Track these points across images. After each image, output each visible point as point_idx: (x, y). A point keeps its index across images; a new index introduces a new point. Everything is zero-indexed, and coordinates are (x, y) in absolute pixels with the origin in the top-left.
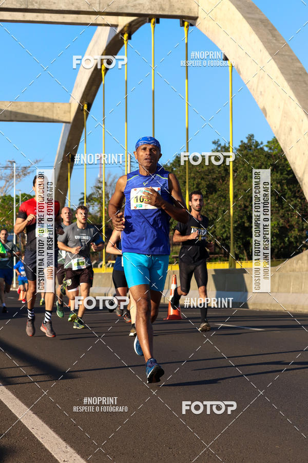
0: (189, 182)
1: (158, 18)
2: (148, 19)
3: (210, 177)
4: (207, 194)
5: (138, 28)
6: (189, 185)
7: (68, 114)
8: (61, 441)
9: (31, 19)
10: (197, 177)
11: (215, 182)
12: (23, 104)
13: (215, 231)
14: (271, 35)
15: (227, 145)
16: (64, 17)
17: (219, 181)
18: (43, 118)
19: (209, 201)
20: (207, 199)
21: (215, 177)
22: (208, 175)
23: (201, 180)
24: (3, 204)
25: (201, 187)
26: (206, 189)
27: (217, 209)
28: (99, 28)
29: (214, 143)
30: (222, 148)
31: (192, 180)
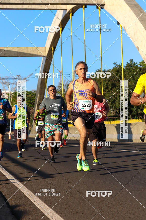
0: (103, 83)
1: (86, 5)
2: (81, 6)
3: (113, 80)
4: (111, 88)
5: (76, 10)
6: (103, 84)
7: (45, 52)
8: (48, 207)
9: (26, 8)
10: (107, 80)
11: (115, 82)
12: (23, 48)
13: (116, 106)
14: (140, 11)
15: (120, 65)
16: (41, 6)
17: (117, 82)
18: (33, 54)
19: (112, 92)
20: (111, 90)
21: (115, 80)
22: (112, 79)
23: (109, 81)
24: (15, 96)
25: (109, 85)
26: (111, 86)
27: (117, 95)
28: (58, 11)
29: (114, 64)
30: (118, 66)
31: (104, 82)
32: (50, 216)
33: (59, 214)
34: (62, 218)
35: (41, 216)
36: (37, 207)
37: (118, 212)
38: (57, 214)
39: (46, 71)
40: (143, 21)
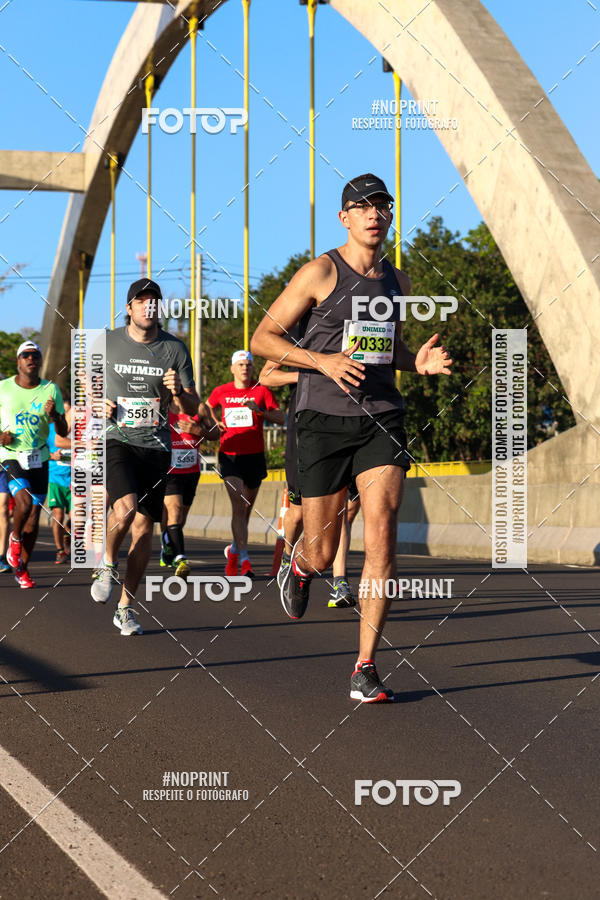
7: (80, 175)
8: (64, 808)
14: (476, 22)
18: (31, 181)
28: (141, 6)
32: (71, 847)
33: (107, 839)
34: (122, 855)
35: (33, 844)
36: (19, 806)
37: (355, 836)
38: (99, 839)
39: (81, 253)
40: (487, 59)
